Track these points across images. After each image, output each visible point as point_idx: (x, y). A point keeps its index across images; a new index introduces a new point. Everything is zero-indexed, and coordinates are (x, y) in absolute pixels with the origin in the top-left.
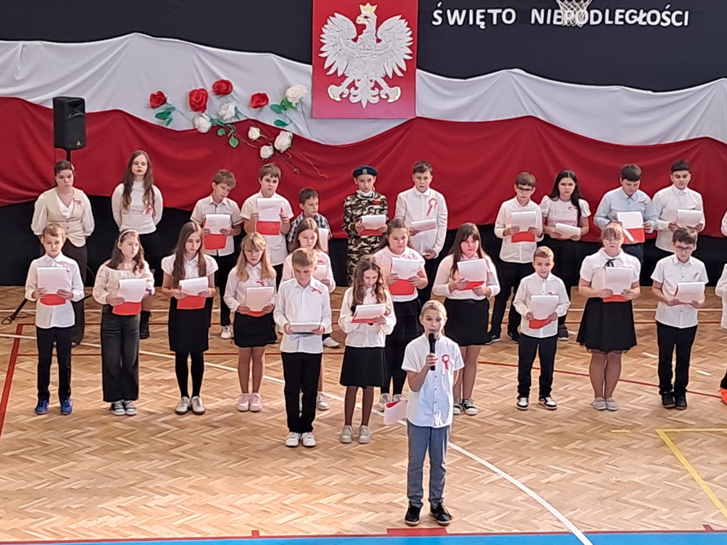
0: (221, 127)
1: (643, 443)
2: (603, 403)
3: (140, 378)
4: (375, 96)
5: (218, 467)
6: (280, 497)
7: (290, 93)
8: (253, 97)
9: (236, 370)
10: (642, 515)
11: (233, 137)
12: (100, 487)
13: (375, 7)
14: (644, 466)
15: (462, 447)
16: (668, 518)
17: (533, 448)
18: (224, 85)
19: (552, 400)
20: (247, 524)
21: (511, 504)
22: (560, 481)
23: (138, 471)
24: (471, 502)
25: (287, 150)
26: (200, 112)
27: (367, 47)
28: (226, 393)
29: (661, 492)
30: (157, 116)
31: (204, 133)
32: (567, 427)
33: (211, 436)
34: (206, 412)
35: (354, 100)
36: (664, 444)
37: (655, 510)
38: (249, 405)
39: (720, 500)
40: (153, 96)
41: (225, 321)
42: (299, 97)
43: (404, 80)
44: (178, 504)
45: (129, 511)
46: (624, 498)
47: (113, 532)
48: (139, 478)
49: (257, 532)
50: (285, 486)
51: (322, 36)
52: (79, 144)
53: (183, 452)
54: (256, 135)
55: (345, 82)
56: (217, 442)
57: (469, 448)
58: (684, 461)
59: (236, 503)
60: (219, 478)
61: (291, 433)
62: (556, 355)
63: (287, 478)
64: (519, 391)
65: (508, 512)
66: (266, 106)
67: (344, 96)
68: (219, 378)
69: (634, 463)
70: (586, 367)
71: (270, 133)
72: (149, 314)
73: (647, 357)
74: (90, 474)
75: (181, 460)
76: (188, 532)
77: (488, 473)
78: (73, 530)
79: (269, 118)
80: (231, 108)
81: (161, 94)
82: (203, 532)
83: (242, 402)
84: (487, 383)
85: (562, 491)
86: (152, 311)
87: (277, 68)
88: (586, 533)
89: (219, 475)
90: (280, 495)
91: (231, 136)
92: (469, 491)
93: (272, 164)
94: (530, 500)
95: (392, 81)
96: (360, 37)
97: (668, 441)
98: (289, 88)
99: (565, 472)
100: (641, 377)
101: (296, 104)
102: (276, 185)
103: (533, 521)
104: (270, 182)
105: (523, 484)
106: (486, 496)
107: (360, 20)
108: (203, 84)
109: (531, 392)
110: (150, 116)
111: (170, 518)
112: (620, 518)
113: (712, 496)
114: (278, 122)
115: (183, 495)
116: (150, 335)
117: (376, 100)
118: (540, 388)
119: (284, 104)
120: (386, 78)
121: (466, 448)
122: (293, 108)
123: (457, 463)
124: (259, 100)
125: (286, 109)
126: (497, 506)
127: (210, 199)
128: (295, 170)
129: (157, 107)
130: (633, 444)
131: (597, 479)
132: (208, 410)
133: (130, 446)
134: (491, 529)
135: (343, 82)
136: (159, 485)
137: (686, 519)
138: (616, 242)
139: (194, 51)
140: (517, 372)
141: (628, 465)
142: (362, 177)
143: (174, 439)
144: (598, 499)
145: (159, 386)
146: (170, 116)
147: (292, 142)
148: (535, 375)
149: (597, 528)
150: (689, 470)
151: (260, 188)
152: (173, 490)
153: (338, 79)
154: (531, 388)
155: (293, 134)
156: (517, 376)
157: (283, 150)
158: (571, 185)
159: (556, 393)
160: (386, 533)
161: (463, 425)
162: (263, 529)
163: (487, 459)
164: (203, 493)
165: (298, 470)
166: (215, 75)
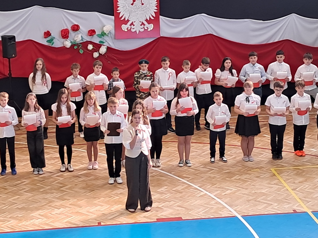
0: (76, 45)
1: (265, 175)
2: (247, 158)
3: (46, 157)
4: (142, 28)
5: (82, 195)
6: (109, 207)
7: (105, 29)
8: (89, 31)
9: (86, 151)
10: (266, 207)
11: (81, 49)
12: (31, 206)
14: (267, 185)
15: (187, 181)
16: (277, 208)
17: (218, 179)
18: (76, 26)
19: (225, 158)
20: (96, 220)
21: (210, 205)
22: (231, 193)
23: (46, 199)
24: (192, 205)
25: (105, 54)
26: (66, 39)
27: (137, 7)
28: (83, 162)
29: (274, 196)
30: (47, 42)
31: (68, 48)
32: (232, 170)
33: (78, 181)
34: (74, 171)
35: (133, 30)
36: (274, 175)
37: (272, 204)
38: (93, 167)
39: (299, 198)
40: (45, 33)
41: (80, 130)
42: (109, 30)
43: (155, 21)
44: (65, 212)
45: (43, 217)
46: (258, 200)
47: (38, 226)
48: (47, 202)
49: (100, 223)
50: (111, 202)
51: (118, 3)
52: (13, 56)
53: (66, 189)
54: (91, 47)
55: (129, 23)
56: (81, 184)
57: (190, 181)
58: (283, 182)
59: (90, 211)
60: (83, 200)
61: (111, 178)
62: (226, 138)
63: (112, 199)
64: (211, 155)
65: (209, 209)
66: (95, 35)
67: (129, 29)
68: (80, 155)
69: (262, 184)
70: (239, 143)
71: (97, 47)
72: (47, 128)
73: (265, 137)
74: (26, 201)
75: (66, 193)
76: (70, 225)
77: (199, 192)
78: (20, 226)
79: (96, 40)
80: (80, 36)
81: (48, 32)
82: (77, 224)
83: (90, 165)
84: (197, 152)
85: (231, 198)
86: (48, 127)
87: (98, 17)
88: (242, 216)
89: (83, 199)
90: (109, 206)
91: (80, 48)
92: (191, 200)
93: (98, 60)
94: (218, 203)
95: (149, 21)
96: (134, 3)
97: (276, 174)
98: (104, 26)
99: (232, 190)
100: (263, 146)
101: (108, 33)
102: (101, 69)
103: (220, 212)
104: (98, 68)
105: (214, 196)
106: (198, 202)
108: (67, 27)
109: (216, 155)
110: (44, 42)
111: (62, 219)
112: (257, 209)
113: (296, 197)
114: (101, 42)
115: (67, 208)
116: (48, 137)
117: (142, 30)
118: (220, 153)
119: (102, 34)
120: (147, 20)
121: (189, 181)
122: (107, 35)
123: (186, 188)
124: (92, 32)
125: (104, 36)
126: (204, 206)
127: (72, 76)
128: (109, 62)
129: (47, 37)
130: (261, 176)
131: (246, 192)
132: (76, 170)
133: (43, 188)
134: (201, 216)
135: (128, 23)
136: (56, 204)
137: (285, 208)
138: (249, 89)
139: (62, 13)
140: (209, 146)
141: (259, 185)
142: (142, 65)
143: (62, 184)
144: (247, 201)
145: (54, 160)
146: (53, 41)
147: (107, 50)
148: (217, 147)
149: (246, 213)
150: (286, 186)
151: (94, 71)
152: (62, 206)
153: (126, 22)
154: (216, 153)
155: (108, 47)
156: (209, 148)
157: (103, 54)
158: (230, 63)
159: (227, 155)
160: (156, 220)
161: (187, 171)
162: (102, 222)
163: (199, 185)
164: (76, 207)
165: (117, 195)
166: (72, 22)
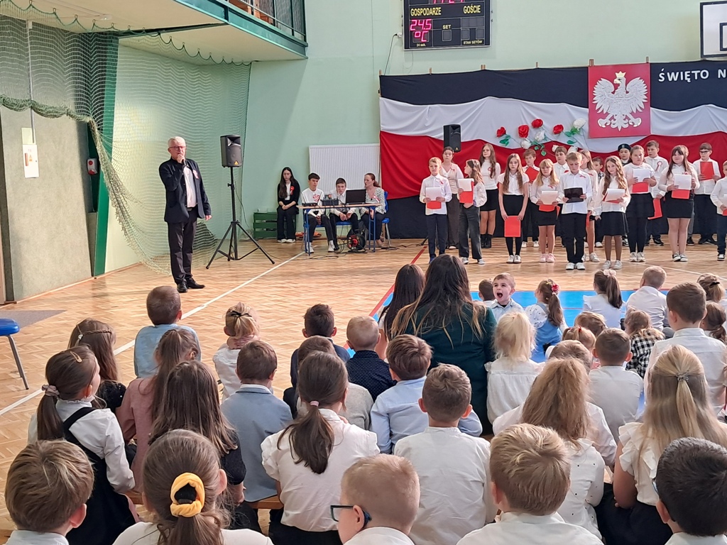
0: (537, 146)
4: (625, 124)
7: (576, 124)
8: (555, 127)
11: (544, 151)
13: (624, 74)
18: (538, 122)
26: (525, 138)
27: (620, 96)
30: (501, 142)
35: (613, 126)
38: (546, 259)
40: (498, 130)
42: (582, 125)
43: (643, 115)
51: (594, 91)
61: (570, 263)
66: (562, 133)
67: (607, 124)
79: (563, 139)
80: (542, 134)
81: (503, 128)
83: (542, 257)
87: (568, 110)
91: (542, 149)
95: (636, 115)
96: (616, 91)
98: (574, 120)
101: (580, 130)
107: (616, 81)
108: (527, 123)
110: (498, 142)
114: (569, 141)
117: (627, 126)
119: (572, 131)
120: (632, 113)
122: (578, 133)
124: (558, 129)
125: (574, 134)
129: (501, 136)
135: (607, 116)
139: (521, 104)
146: (508, 141)
153: (604, 116)
166: (533, 117)
